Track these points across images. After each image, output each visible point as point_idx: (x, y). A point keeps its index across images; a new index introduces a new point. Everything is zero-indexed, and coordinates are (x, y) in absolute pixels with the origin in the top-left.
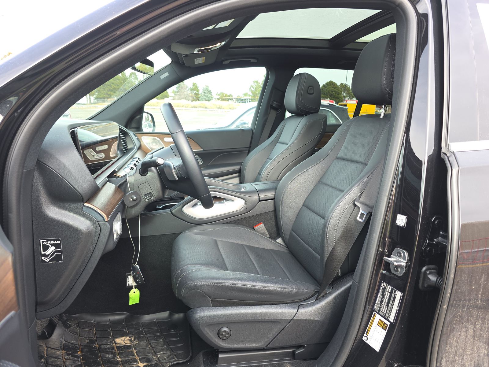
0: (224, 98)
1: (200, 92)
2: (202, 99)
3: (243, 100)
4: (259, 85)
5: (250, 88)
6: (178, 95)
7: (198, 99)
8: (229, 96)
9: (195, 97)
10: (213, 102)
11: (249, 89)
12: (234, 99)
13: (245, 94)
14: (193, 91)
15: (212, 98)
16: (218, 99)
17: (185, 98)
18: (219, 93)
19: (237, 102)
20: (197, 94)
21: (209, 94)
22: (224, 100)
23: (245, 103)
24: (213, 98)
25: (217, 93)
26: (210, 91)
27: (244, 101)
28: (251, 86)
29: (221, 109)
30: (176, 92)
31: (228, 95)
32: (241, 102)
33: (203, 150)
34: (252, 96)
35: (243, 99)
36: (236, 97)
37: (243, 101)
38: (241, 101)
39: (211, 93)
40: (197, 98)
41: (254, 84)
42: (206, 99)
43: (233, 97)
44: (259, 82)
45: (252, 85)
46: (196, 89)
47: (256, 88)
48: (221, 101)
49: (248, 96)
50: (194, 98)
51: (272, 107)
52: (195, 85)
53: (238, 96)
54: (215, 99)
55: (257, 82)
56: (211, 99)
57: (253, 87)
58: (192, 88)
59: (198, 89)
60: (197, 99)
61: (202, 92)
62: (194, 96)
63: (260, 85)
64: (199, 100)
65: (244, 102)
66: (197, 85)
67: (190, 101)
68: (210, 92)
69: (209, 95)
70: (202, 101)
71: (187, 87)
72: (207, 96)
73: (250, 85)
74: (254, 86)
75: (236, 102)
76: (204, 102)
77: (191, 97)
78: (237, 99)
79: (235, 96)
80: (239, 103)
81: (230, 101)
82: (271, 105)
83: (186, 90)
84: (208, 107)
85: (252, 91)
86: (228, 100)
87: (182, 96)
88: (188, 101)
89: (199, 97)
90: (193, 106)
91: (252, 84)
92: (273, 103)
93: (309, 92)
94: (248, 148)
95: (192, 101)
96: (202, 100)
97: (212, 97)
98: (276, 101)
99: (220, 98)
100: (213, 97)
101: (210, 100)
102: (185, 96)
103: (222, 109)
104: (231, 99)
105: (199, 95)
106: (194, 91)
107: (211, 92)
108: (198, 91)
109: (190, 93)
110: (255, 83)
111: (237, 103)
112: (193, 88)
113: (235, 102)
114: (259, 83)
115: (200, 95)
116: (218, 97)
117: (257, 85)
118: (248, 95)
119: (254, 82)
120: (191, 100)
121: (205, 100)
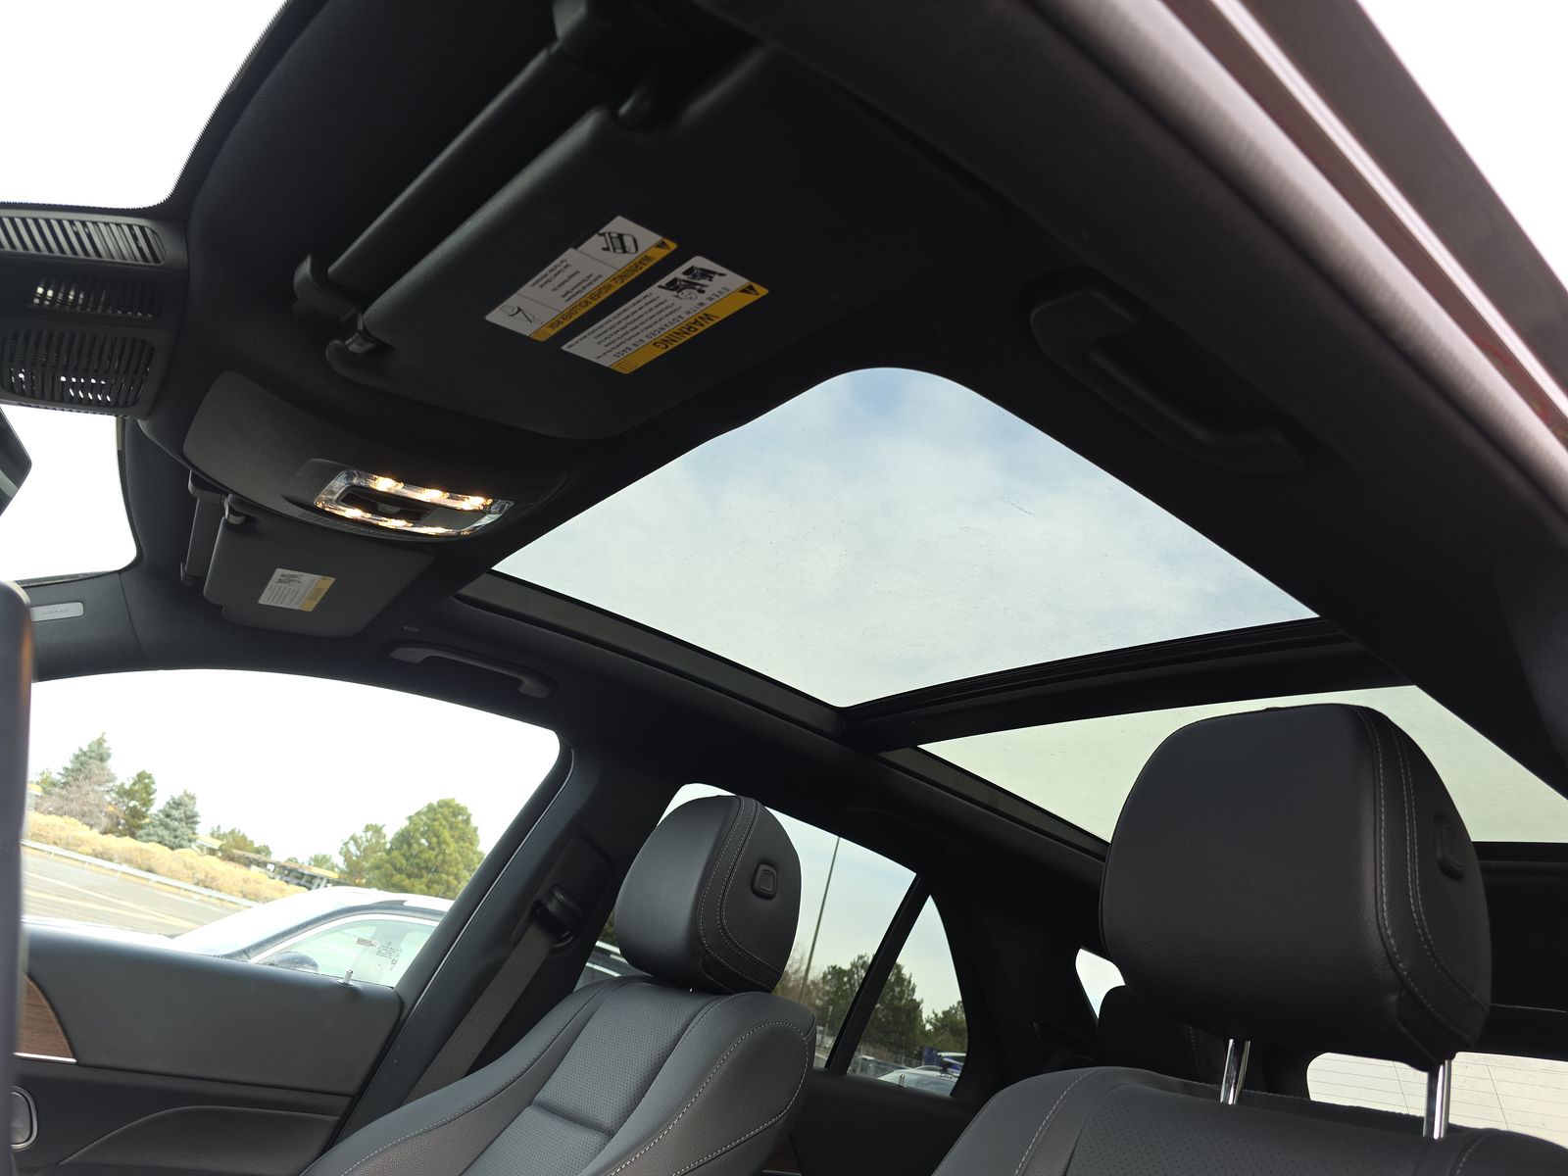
0: (237, 851)
1: (153, 810)
2: (149, 835)
3: (305, 878)
4: (382, 841)
5: (346, 844)
6: (61, 796)
7: (131, 831)
8: (258, 851)
9: (122, 821)
10: (188, 854)
11: (341, 845)
12: (271, 867)
13: (320, 858)
14: (126, 800)
15: (190, 841)
16: (212, 852)
17: (82, 816)
18: (225, 829)
19: (278, 877)
20: (135, 814)
21: (187, 824)
22: (231, 859)
23: (309, 889)
24: (193, 845)
25: (216, 829)
26: (195, 815)
27: (307, 881)
28: (353, 838)
29: (206, 887)
30: (54, 784)
31: (256, 845)
32: (296, 881)
33: (73, 1060)
34: (342, 872)
35: (306, 872)
36: (282, 860)
37: (303, 882)
38: (297, 878)
39: (196, 823)
40: (131, 824)
41: (363, 834)
42: (167, 838)
43: (274, 858)
44: (384, 831)
45: (358, 835)
46: (144, 795)
47: (366, 849)
48: (218, 860)
49: (327, 869)
50: (118, 824)
51: (539, 915)
52: (147, 781)
53: (289, 860)
54: (201, 847)
55: (377, 831)
56: (184, 843)
57: (356, 842)
58: (127, 787)
59: (152, 797)
60: (129, 829)
61: (160, 811)
62: (121, 815)
63: (385, 843)
64: (133, 835)
65: (305, 886)
66: (153, 783)
67: (95, 832)
68: (191, 819)
69: (183, 829)
70: (147, 841)
71: (112, 779)
72: (175, 830)
73: (351, 834)
74: (364, 839)
75: (274, 878)
76: (154, 847)
77: (109, 816)
78: (284, 868)
79: (279, 856)
80: (287, 882)
81: (254, 868)
82: (538, 904)
83: (97, 788)
84: (159, 870)
85: (348, 856)
86: (248, 863)
87: (75, 806)
88: (87, 828)
89: (141, 827)
90: (99, 849)
91: (359, 833)
92: (550, 894)
93: (756, 885)
94: (348, 1100)
95: (104, 833)
96: (145, 838)
97: (194, 837)
98: (564, 891)
99: (220, 849)
100: (195, 840)
101: (181, 847)
102: (86, 808)
103: (212, 889)
104: (262, 864)
105: (144, 817)
106: (133, 799)
107: (198, 819)
108: (147, 803)
109: (110, 804)
110: (369, 834)
111: (278, 882)
112: (131, 789)
113: (272, 875)
114: (385, 837)
115: (147, 820)
116: (216, 844)
117: (374, 841)
118: (329, 864)
119: (367, 826)
120: (101, 829)
121: (160, 842)
